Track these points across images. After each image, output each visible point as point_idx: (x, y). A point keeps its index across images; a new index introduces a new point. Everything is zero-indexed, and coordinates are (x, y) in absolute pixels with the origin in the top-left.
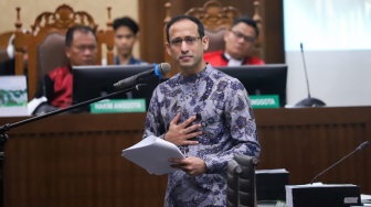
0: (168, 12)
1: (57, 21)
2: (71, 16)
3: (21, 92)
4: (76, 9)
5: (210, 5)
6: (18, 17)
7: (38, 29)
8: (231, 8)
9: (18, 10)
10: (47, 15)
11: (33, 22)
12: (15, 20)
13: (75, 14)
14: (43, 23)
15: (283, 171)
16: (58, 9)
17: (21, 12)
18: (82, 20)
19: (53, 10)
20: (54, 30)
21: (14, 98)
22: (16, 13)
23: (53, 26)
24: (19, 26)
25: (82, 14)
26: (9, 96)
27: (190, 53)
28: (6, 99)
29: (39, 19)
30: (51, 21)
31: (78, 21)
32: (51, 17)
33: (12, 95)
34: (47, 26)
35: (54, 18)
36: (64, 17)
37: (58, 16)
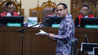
1: (47, 5)
2: (51, 3)
3: (36, 21)
5: (85, 2)
6: (38, 3)
7: (43, 6)
9: (38, 1)
10: (45, 3)
11: (41, 4)
12: (37, 4)
13: (52, 3)
14: (44, 5)
16: (48, 2)
18: (53, 5)
19: (46, 2)
20: (47, 7)
21: (34, 23)
23: (46, 6)
24: (38, 5)
25: (54, 3)
26: (33, 22)
28: (32, 23)
29: (43, 4)
30: (46, 4)
31: (52, 5)
32: (46, 3)
33: (34, 22)
34: (45, 6)
35: (47, 4)
37: (48, 3)
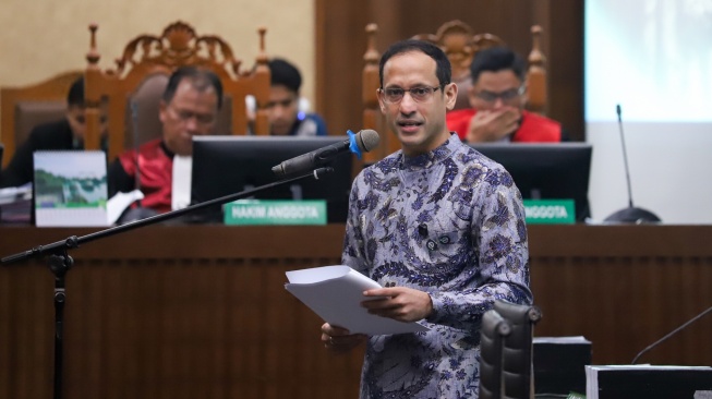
0: (372, 41)
1: (165, 53)
2: (192, 44)
3: (96, 182)
4: (200, 32)
5: (450, 30)
6: (93, 43)
7: (128, 67)
8: (488, 36)
9: (93, 29)
10: (147, 40)
11: (119, 54)
12: (87, 50)
13: (199, 40)
14: (138, 55)
15: (581, 340)
16: (168, 31)
17: (99, 34)
18: (212, 52)
19: (157, 31)
20: (159, 68)
21: (82, 192)
22: (88, 34)
23: (158, 61)
24: (93, 59)
25: (212, 40)
26: (73, 189)
27: (418, 117)
28: (67, 193)
29: (131, 47)
30: (154, 53)
31: (204, 53)
32: (154, 44)
33: (79, 185)
34: (147, 60)
35: (160, 47)
36: (178, 46)
37: (166, 43)
